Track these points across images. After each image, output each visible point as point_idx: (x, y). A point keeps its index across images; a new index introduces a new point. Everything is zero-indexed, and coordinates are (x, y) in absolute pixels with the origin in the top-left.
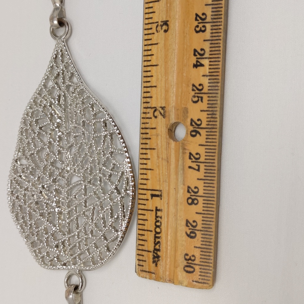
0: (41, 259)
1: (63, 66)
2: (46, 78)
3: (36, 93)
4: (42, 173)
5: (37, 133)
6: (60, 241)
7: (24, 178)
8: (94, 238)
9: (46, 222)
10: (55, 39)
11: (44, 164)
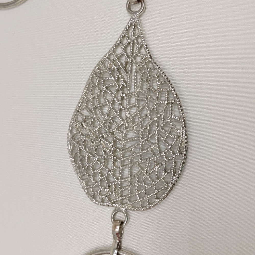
0: (93, 196)
1: (134, 38)
2: (116, 45)
3: (106, 57)
4: (103, 125)
5: (103, 91)
6: (113, 184)
7: (85, 126)
8: (147, 186)
9: (102, 166)
10: (130, 13)
11: (106, 118)
